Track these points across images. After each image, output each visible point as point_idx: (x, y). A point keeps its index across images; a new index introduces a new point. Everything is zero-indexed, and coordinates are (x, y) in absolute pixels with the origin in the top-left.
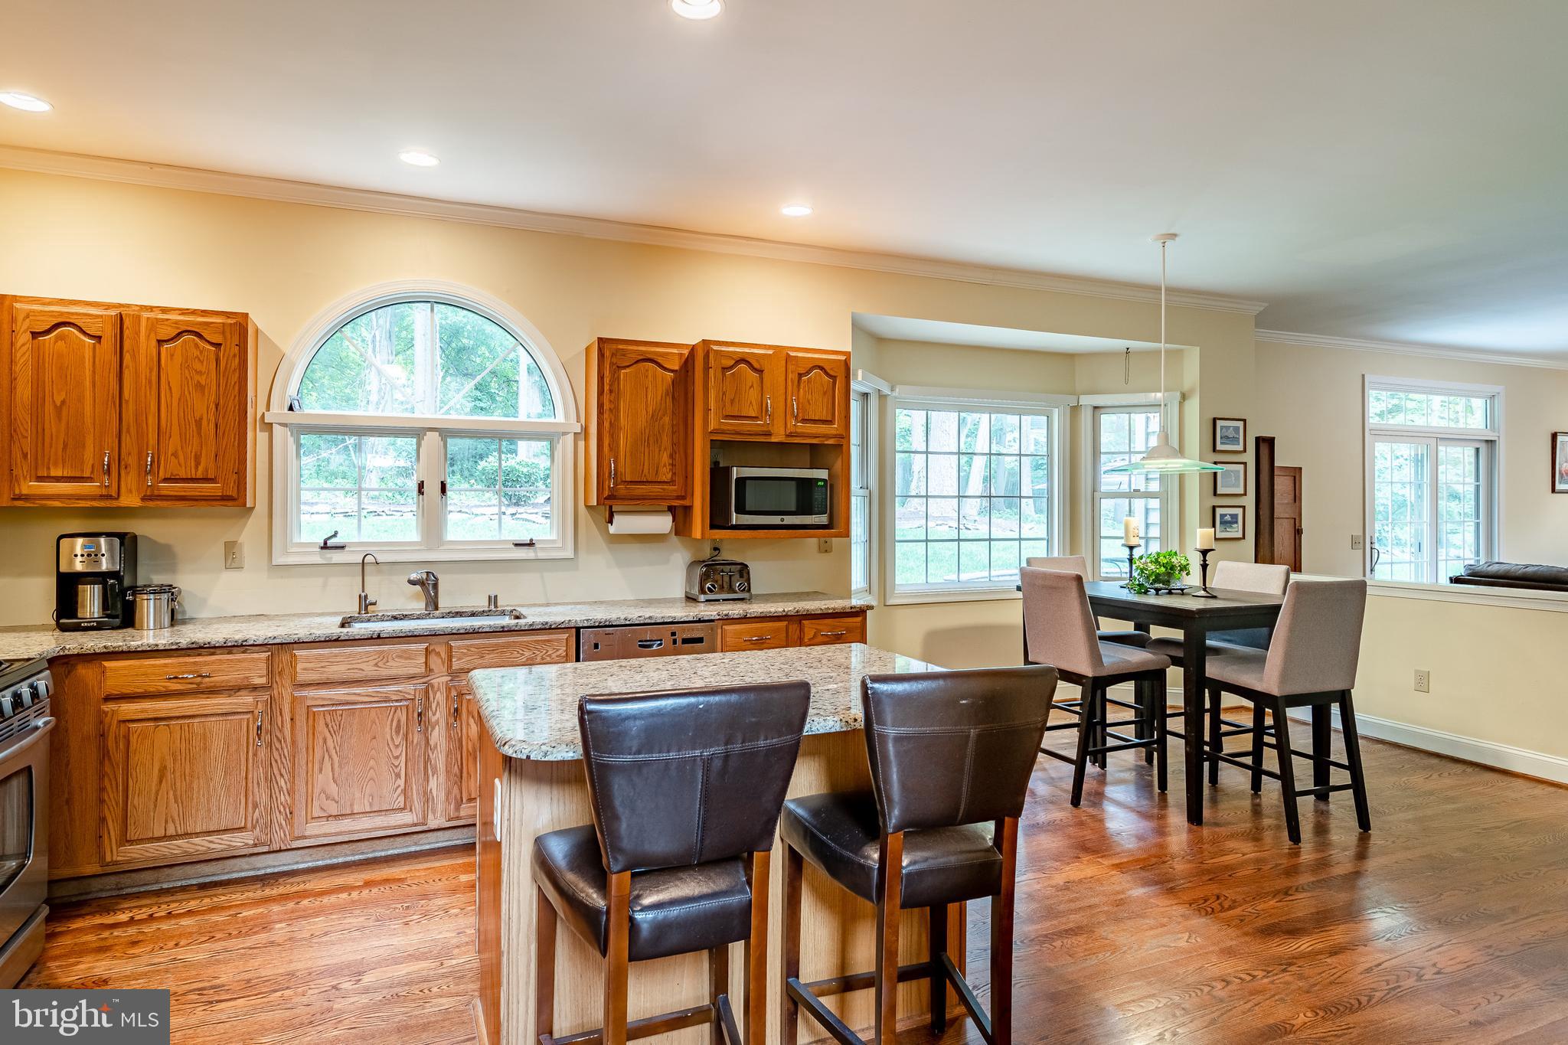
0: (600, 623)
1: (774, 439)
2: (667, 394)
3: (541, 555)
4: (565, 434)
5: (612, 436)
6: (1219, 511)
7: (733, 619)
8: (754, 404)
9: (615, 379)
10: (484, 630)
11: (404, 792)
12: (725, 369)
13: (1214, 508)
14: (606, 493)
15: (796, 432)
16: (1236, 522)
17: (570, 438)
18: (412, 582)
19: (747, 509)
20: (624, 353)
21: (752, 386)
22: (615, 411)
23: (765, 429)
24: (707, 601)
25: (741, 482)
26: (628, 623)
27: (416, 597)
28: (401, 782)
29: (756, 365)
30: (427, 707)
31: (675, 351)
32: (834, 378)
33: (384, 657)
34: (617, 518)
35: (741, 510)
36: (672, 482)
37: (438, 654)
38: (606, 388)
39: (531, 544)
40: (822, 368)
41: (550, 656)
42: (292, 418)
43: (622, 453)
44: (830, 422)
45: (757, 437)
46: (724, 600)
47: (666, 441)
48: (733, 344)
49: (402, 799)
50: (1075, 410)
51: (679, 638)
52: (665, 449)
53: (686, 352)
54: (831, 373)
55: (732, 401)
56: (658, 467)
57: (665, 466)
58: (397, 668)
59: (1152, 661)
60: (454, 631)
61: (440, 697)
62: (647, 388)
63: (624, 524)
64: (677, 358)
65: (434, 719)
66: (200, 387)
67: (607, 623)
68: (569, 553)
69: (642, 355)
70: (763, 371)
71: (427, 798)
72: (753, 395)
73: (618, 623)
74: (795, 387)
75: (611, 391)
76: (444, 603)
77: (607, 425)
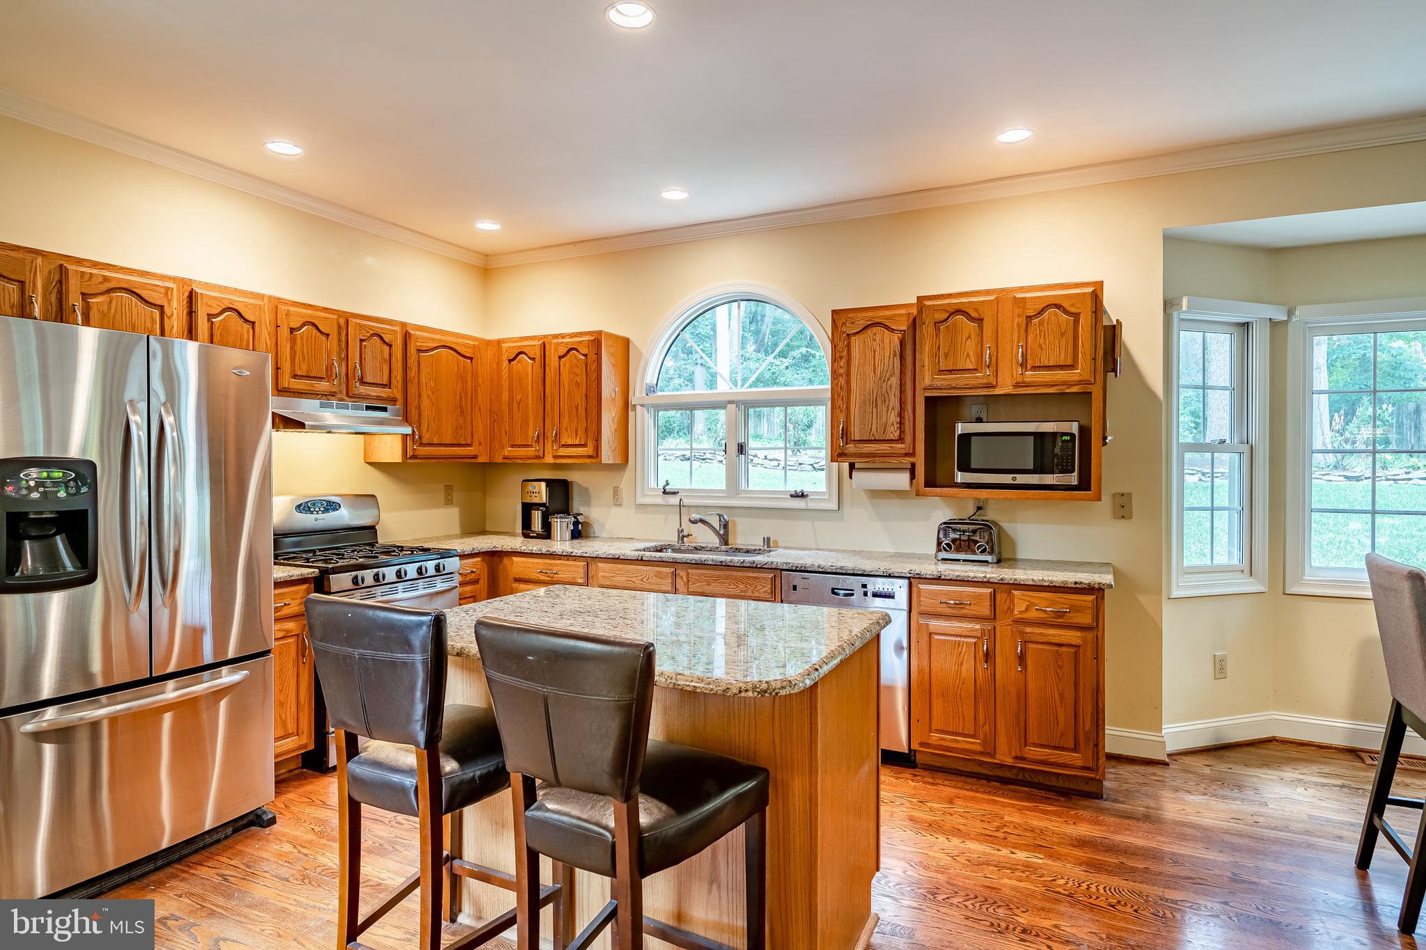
0: (797, 567)
1: (998, 391)
2: (895, 353)
3: (811, 505)
5: (842, 398)
7: (925, 578)
8: (971, 354)
9: (845, 346)
10: (708, 563)
12: (937, 323)
15: (1024, 382)
19: (973, 466)
20: (855, 320)
21: (969, 337)
22: (845, 375)
23: (985, 381)
25: (966, 438)
26: (821, 570)
29: (974, 315)
31: (903, 311)
32: (1076, 316)
34: (855, 474)
35: (965, 467)
36: (901, 440)
38: (838, 355)
39: (802, 496)
40: (1058, 307)
42: (651, 400)
43: (852, 416)
44: (1072, 367)
45: (979, 390)
46: (964, 561)
47: (894, 400)
48: (950, 296)
51: (870, 589)
52: (893, 409)
54: (1073, 310)
55: (946, 356)
56: (886, 426)
57: (893, 425)
58: (655, 584)
60: (688, 561)
62: (874, 352)
63: (864, 480)
64: (904, 318)
66: (578, 384)
67: (803, 568)
68: (833, 505)
69: (870, 320)
70: (982, 320)
72: (971, 346)
73: (812, 569)
74: (1023, 331)
75: (843, 358)
77: (837, 389)
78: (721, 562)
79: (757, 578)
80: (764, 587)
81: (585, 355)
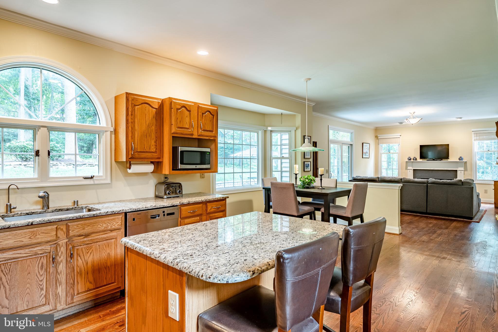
0: (136, 210)
1: (194, 137)
2: (154, 117)
3: (96, 182)
4: (106, 131)
5: (132, 133)
6: (305, 163)
7: (185, 204)
8: (188, 123)
9: (133, 110)
10: (85, 217)
11: (45, 296)
12: (178, 109)
13: (304, 162)
14: (130, 156)
15: (202, 135)
16: (309, 166)
17: (109, 133)
18: (39, 197)
19: (184, 163)
20: (137, 100)
21: (187, 116)
22: (133, 123)
23: (191, 133)
24: (168, 198)
25: (182, 152)
26: (146, 209)
27: (36, 203)
28: (44, 292)
29: (188, 109)
30: (57, 255)
31: (156, 101)
32: (213, 115)
33: (34, 234)
34: (133, 167)
35: (182, 163)
36: (155, 152)
37: (62, 230)
38: (130, 113)
39: (92, 178)
40: (209, 112)
41: (114, 225)
43: (136, 140)
44: (212, 131)
45: (187, 136)
46: (173, 197)
47: (153, 136)
48: (180, 100)
49: (44, 300)
50: (265, 131)
51: (166, 213)
52: (153, 139)
53: (160, 101)
54: (213, 114)
55: (180, 122)
56: (150, 146)
57: (153, 146)
58: (41, 238)
59: (310, 209)
60: (71, 219)
61: (63, 249)
62: (146, 115)
63: (136, 168)
64: (157, 103)
65: (60, 260)
67: (138, 210)
68: (109, 181)
69: (144, 101)
70: (190, 111)
71: (57, 296)
72: (187, 120)
73: (143, 209)
74: (201, 118)
75: (132, 115)
76: (53, 205)
77: (130, 128)
78: (94, 215)
79: (113, 219)
80: (118, 223)
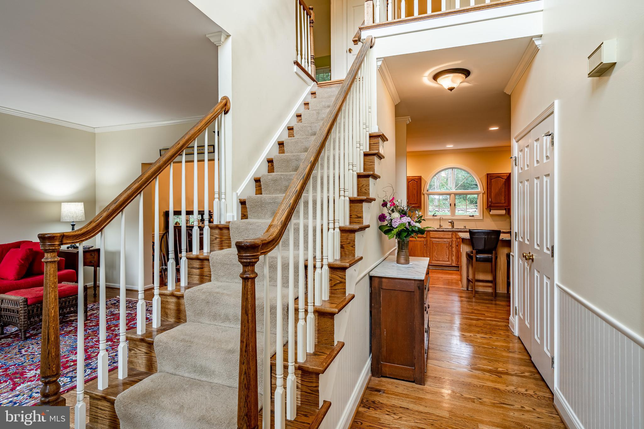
2: (503, 184)
3: (475, 218)
4: (480, 193)
5: (490, 193)
9: (491, 182)
11: (448, 258)
14: (489, 206)
17: (482, 194)
18: (449, 222)
20: (493, 176)
22: (491, 188)
27: (449, 226)
28: (448, 256)
30: (452, 244)
31: (505, 175)
33: (445, 234)
34: (491, 211)
36: (505, 203)
37: (454, 235)
38: (489, 184)
39: (473, 216)
42: (428, 193)
43: (492, 198)
47: (503, 194)
49: (448, 259)
52: (503, 196)
53: (508, 175)
56: (501, 200)
57: (503, 199)
58: (446, 236)
61: (454, 242)
62: (498, 183)
63: (493, 212)
65: (453, 246)
66: (415, 189)
68: (482, 218)
69: (497, 176)
71: (452, 260)
75: (490, 184)
76: (455, 227)
77: (489, 191)
81: (417, 182)
